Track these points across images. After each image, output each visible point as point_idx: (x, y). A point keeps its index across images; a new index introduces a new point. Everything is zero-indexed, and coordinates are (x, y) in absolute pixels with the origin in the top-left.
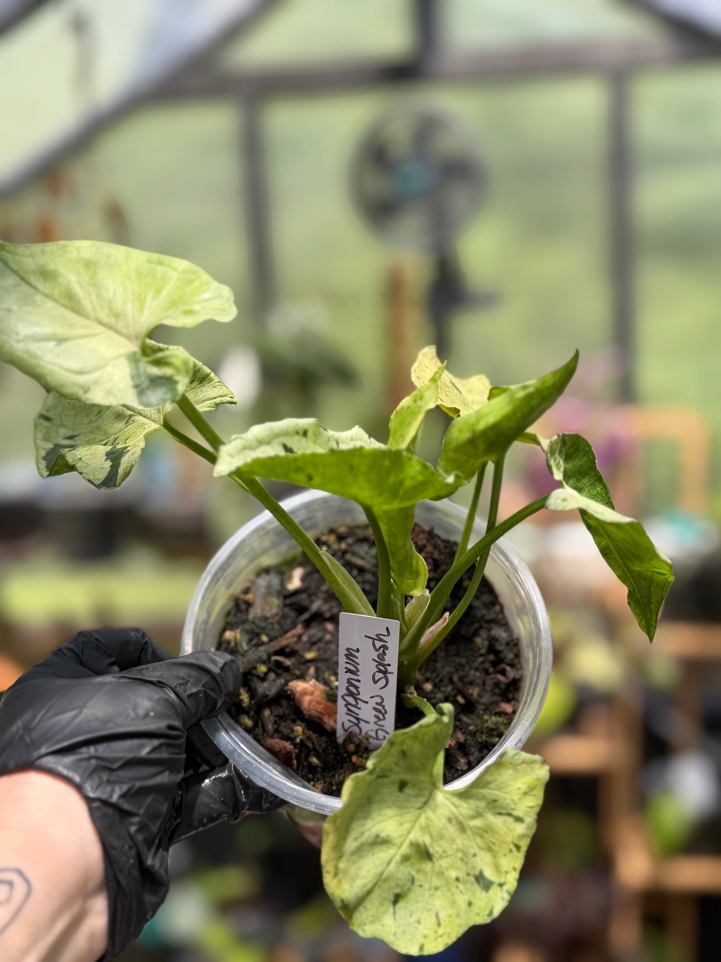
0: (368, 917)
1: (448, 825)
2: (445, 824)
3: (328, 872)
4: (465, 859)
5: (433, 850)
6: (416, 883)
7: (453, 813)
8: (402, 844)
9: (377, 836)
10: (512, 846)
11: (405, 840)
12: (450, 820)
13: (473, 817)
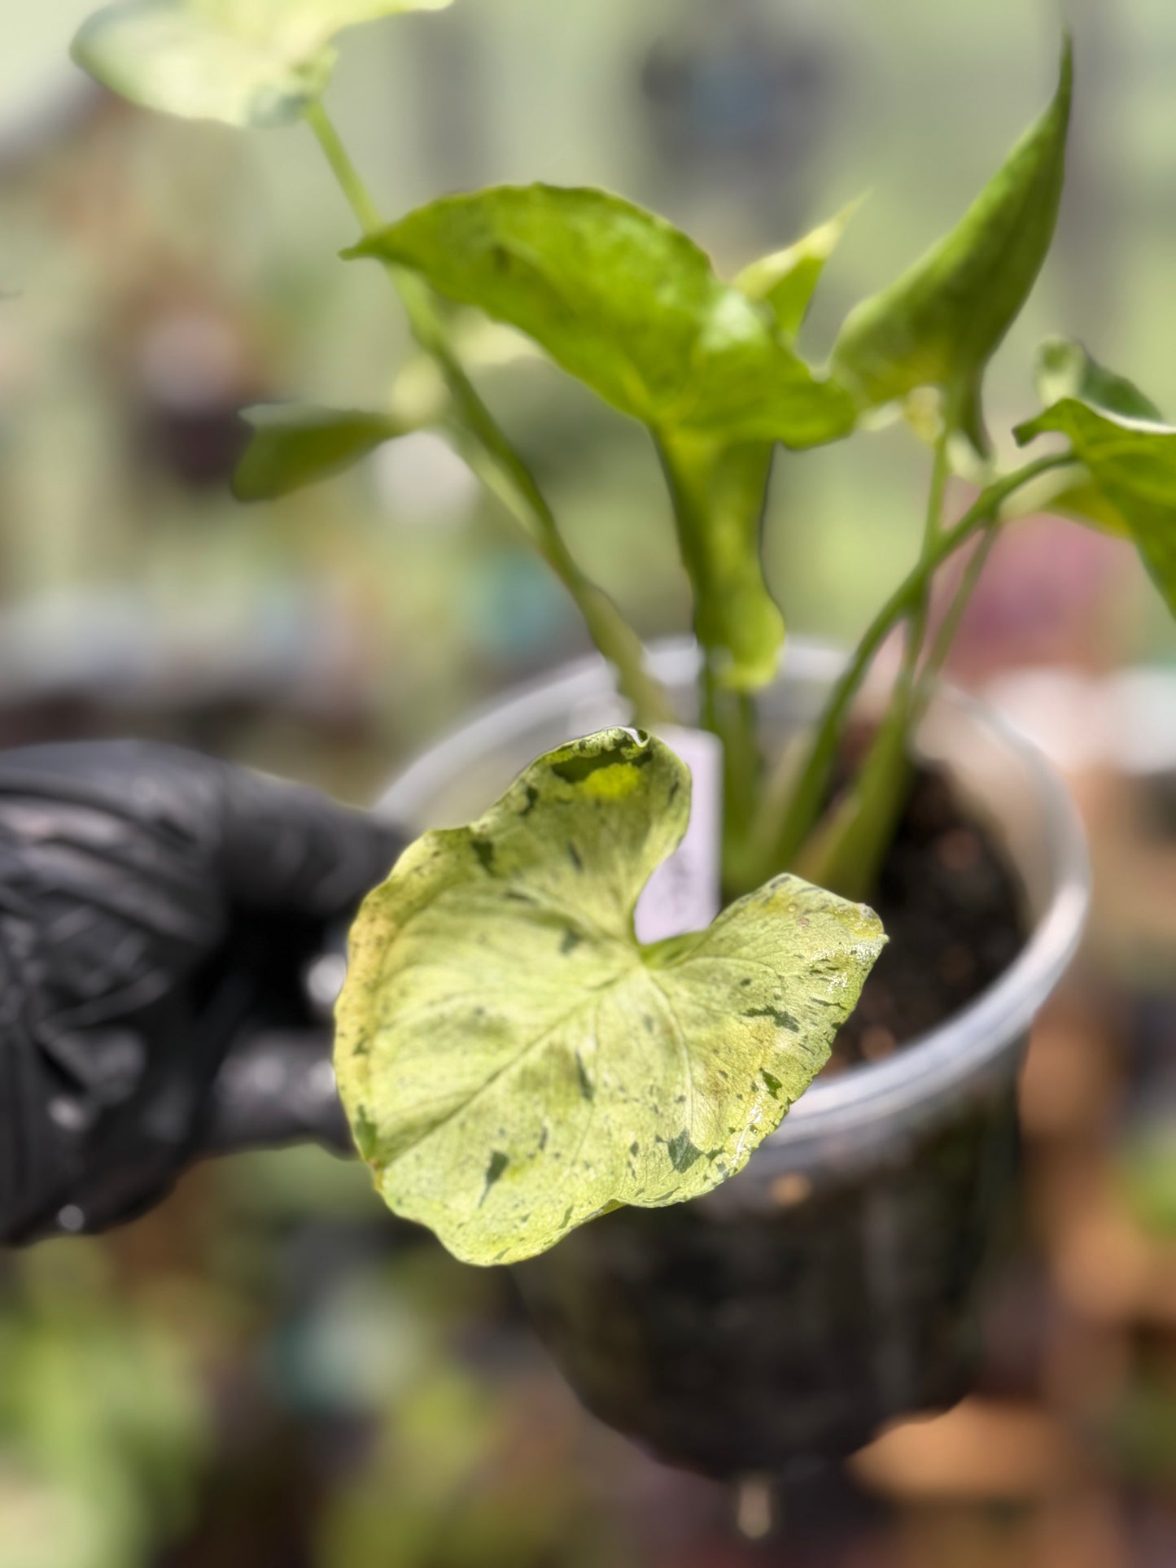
0: (419, 1179)
1: (643, 1033)
2: (636, 1029)
3: (343, 1035)
4: (661, 1110)
5: (597, 1075)
6: (549, 1149)
7: (657, 1008)
8: (529, 1046)
9: (479, 1012)
10: (759, 1080)
11: (539, 1038)
12: (648, 1023)
13: (696, 1022)
